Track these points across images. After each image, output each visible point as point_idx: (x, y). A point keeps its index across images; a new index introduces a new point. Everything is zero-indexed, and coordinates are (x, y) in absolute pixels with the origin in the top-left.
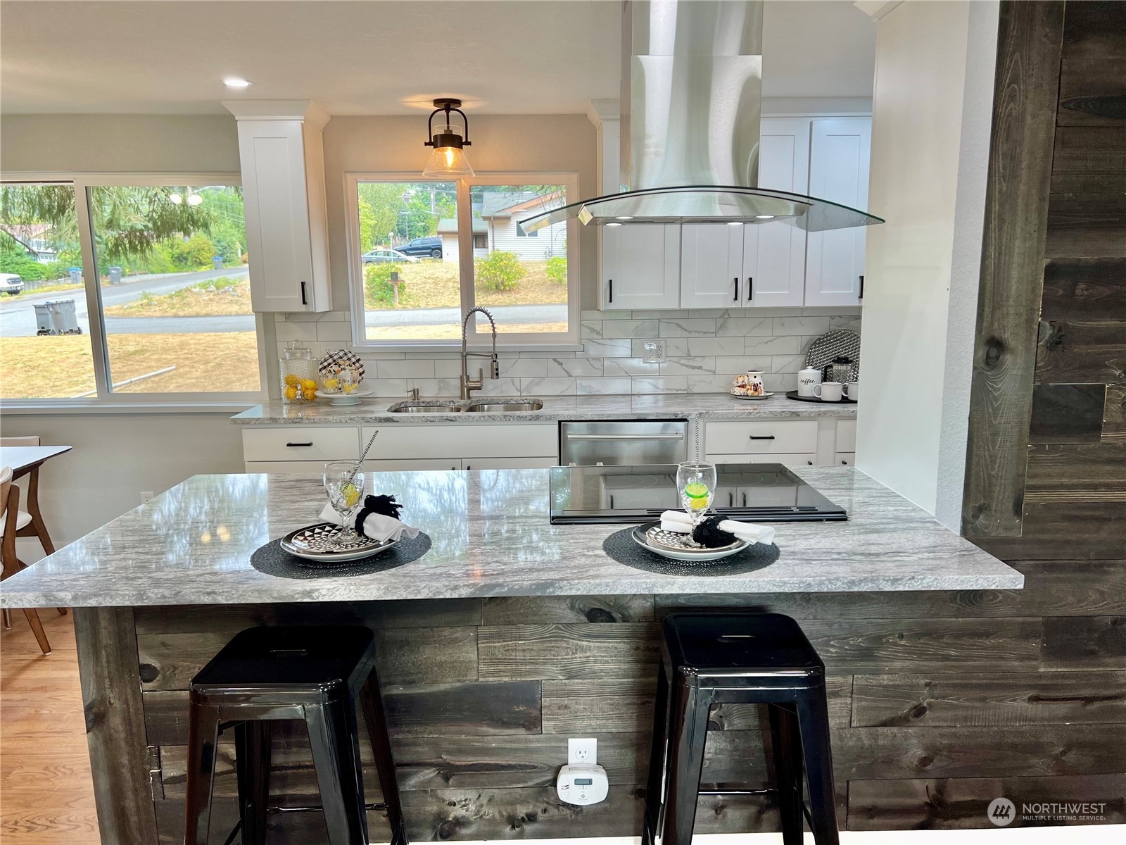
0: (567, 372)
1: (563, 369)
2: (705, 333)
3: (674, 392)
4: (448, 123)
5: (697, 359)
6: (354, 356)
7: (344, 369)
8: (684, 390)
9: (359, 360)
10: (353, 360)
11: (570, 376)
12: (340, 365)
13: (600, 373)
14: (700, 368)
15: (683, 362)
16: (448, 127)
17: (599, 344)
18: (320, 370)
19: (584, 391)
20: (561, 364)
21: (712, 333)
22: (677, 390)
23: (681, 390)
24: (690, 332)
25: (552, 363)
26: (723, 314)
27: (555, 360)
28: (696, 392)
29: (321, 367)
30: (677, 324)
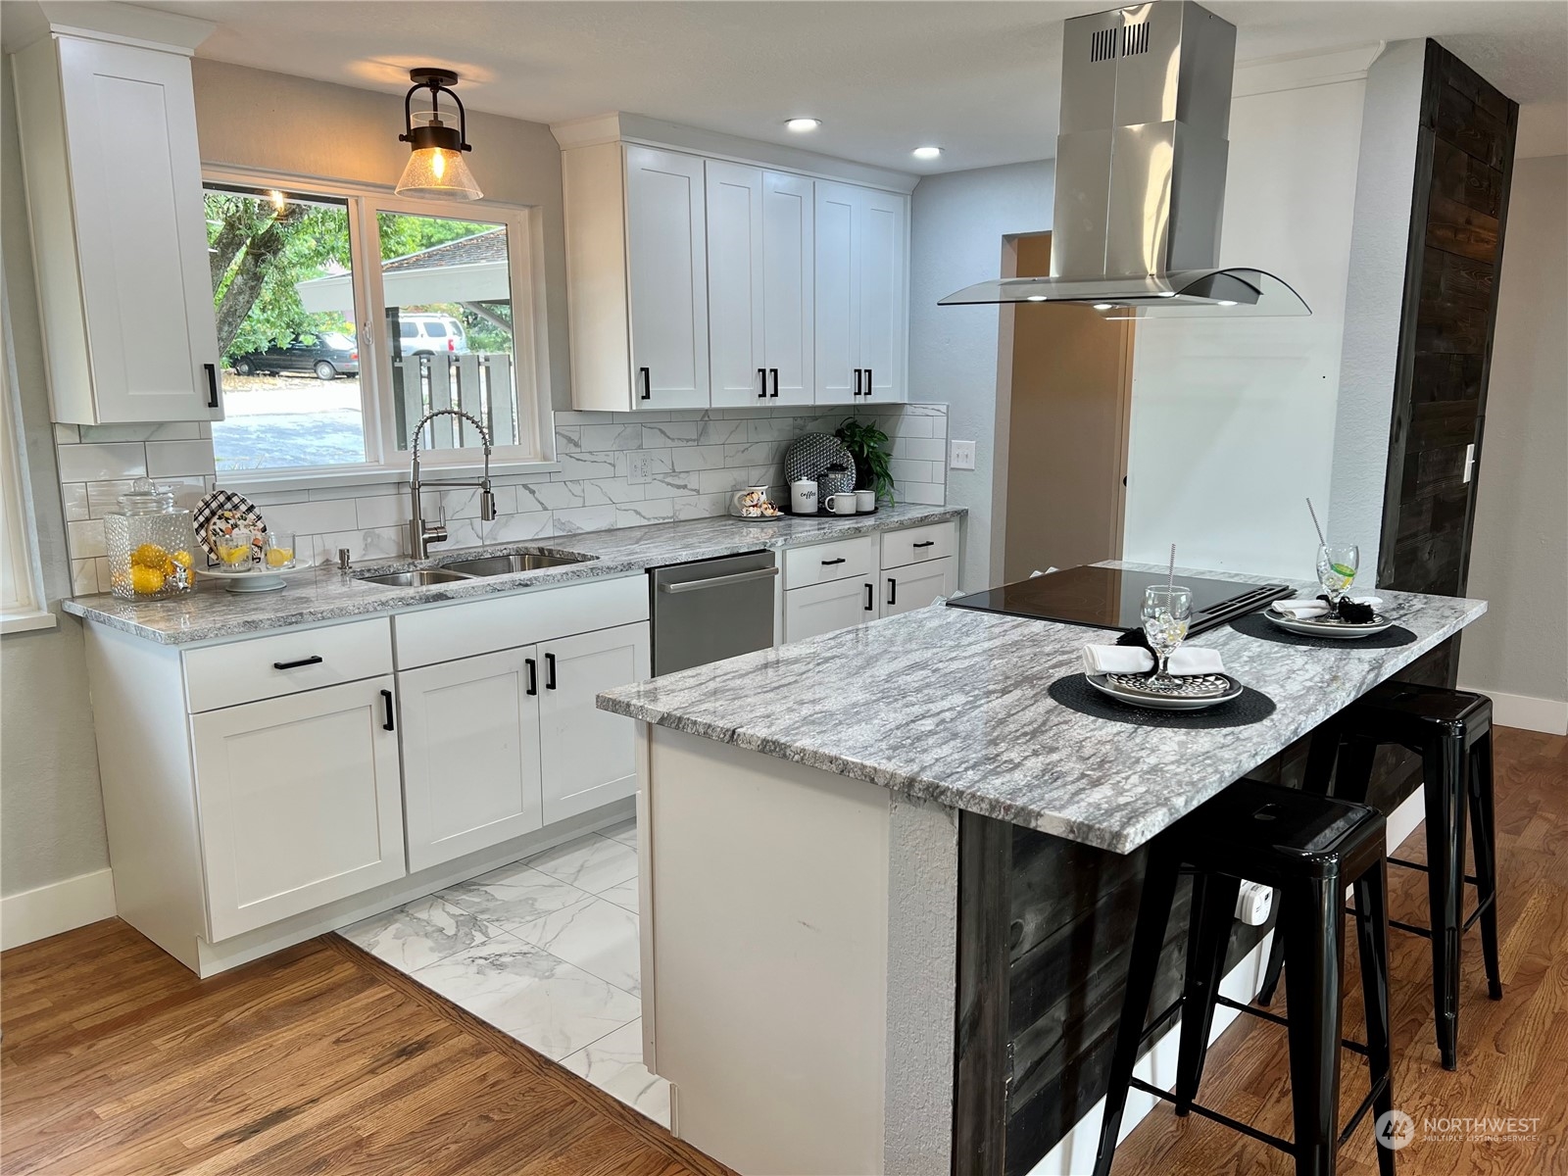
0: (542, 504)
1: (537, 499)
2: (688, 441)
3: (661, 521)
4: (435, 109)
5: (682, 475)
6: (243, 501)
7: (235, 526)
8: (671, 518)
9: (252, 507)
10: (243, 508)
11: (545, 509)
12: (227, 519)
13: (579, 502)
14: (685, 487)
15: (669, 480)
16: (436, 116)
17: (578, 460)
18: (197, 531)
19: (564, 530)
20: (533, 492)
21: (694, 440)
22: (664, 518)
23: (668, 518)
24: (673, 440)
25: (521, 491)
26: (704, 416)
27: (525, 486)
28: (682, 519)
29: (196, 525)
30: (660, 430)
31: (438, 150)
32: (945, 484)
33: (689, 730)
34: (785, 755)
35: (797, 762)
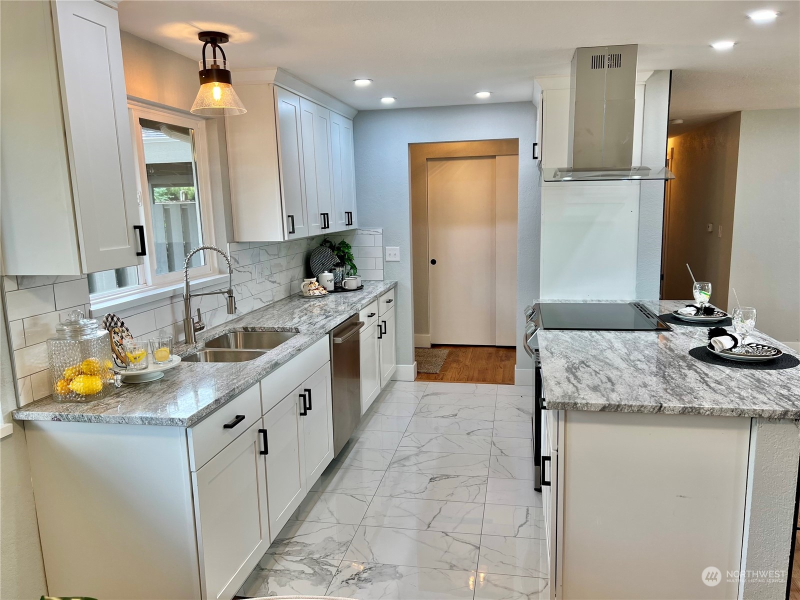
3: (269, 303)
4: (215, 57)
5: (274, 275)
7: (122, 337)
8: (272, 301)
9: (123, 323)
12: (118, 334)
13: (241, 297)
14: (276, 282)
15: (270, 278)
16: (215, 62)
17: (239, 271)
21: (277, 255)
24: (270, 256)
28: (276, 300)
30: (265, 250)
31: (217, 83)
32: (383, 269)
33: (626, 411)
34: (699, 413)
35: (708, 415)
